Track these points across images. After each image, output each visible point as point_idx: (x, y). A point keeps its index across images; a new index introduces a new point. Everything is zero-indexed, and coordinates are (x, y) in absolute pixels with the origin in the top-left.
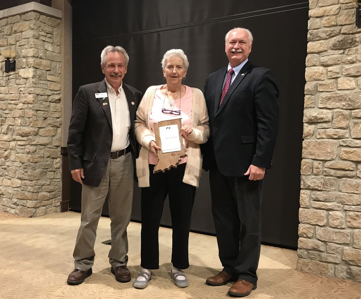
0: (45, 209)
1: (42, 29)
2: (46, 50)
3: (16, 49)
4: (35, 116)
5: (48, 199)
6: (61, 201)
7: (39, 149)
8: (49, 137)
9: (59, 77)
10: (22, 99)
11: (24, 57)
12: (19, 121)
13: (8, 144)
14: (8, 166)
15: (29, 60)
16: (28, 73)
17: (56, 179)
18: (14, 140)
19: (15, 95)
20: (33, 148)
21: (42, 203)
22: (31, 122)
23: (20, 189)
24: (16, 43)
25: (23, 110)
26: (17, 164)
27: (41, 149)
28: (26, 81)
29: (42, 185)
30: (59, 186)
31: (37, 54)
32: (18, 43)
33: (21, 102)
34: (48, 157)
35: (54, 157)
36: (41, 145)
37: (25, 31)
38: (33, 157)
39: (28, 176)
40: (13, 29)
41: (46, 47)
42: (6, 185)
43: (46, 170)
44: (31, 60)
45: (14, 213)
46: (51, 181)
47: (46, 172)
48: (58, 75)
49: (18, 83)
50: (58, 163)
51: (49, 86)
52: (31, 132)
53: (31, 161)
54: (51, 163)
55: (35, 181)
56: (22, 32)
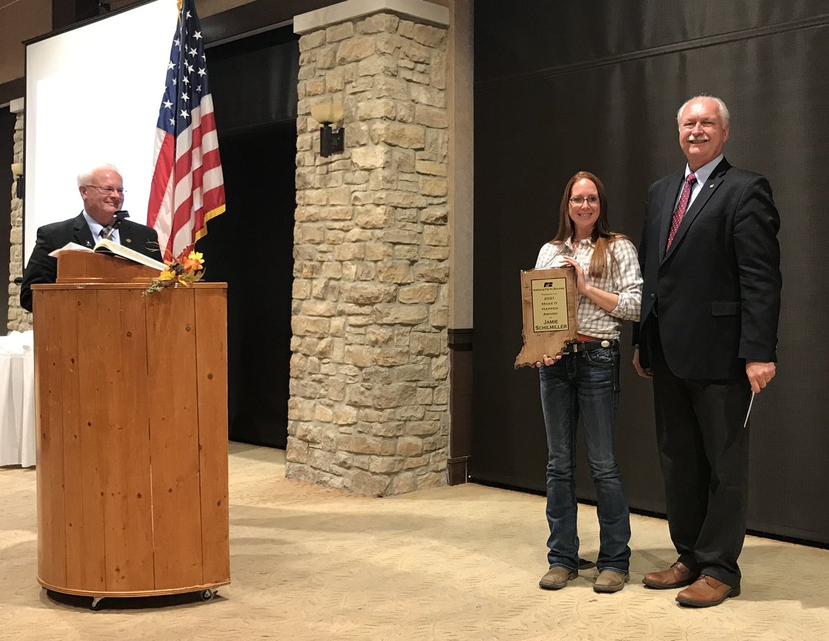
0: (414, 477)
1: (404, 53)
2: (413, 101)
3: (345, 102)
4: (391, 258)
5: (419, 452)
6: (449, 457)
7: (398, 335)
8: (422, 306)
9: (442, 165)
10: (359, 216)
11: (364, 120)
12: (353, 269)
13: (326, 324)
14: (327, 375)
15: (374, 127)
16: (374, 156)
17: (438, 405)
18: (341, 313)
19: (342, 208)
20: (384, 333)
21: (406, 464)
22: (380, 271)
23: (355, 428)
24: (345, 87)
25: (362, 244)
26: (348, 370)
27: (402, 334)
28: (369, 175)
29: (404, 418)
30: (443, 423)
31: (394, 111)
32: (349, 86)
33: (357, 225)
34: (420, 353)
35: (432, 352)
36: (402, 324)
37: (363, 58)
38: (386, 352)
39: (373, 399)
40: (338, 55)
41: (414, 95)
42: (322, 420)
43: (414, 385)
44: (380, 127)
45: (340, 486)
46: (426, 409)
47: (415, 390)
48: (440, 160)
49: (349, 181)
50: (441, 367)
51: (421, 185)
52: (380, 294)
53: (380, 363)
54: (426, 367)
55: (388, 410)
56: (359, 61)
